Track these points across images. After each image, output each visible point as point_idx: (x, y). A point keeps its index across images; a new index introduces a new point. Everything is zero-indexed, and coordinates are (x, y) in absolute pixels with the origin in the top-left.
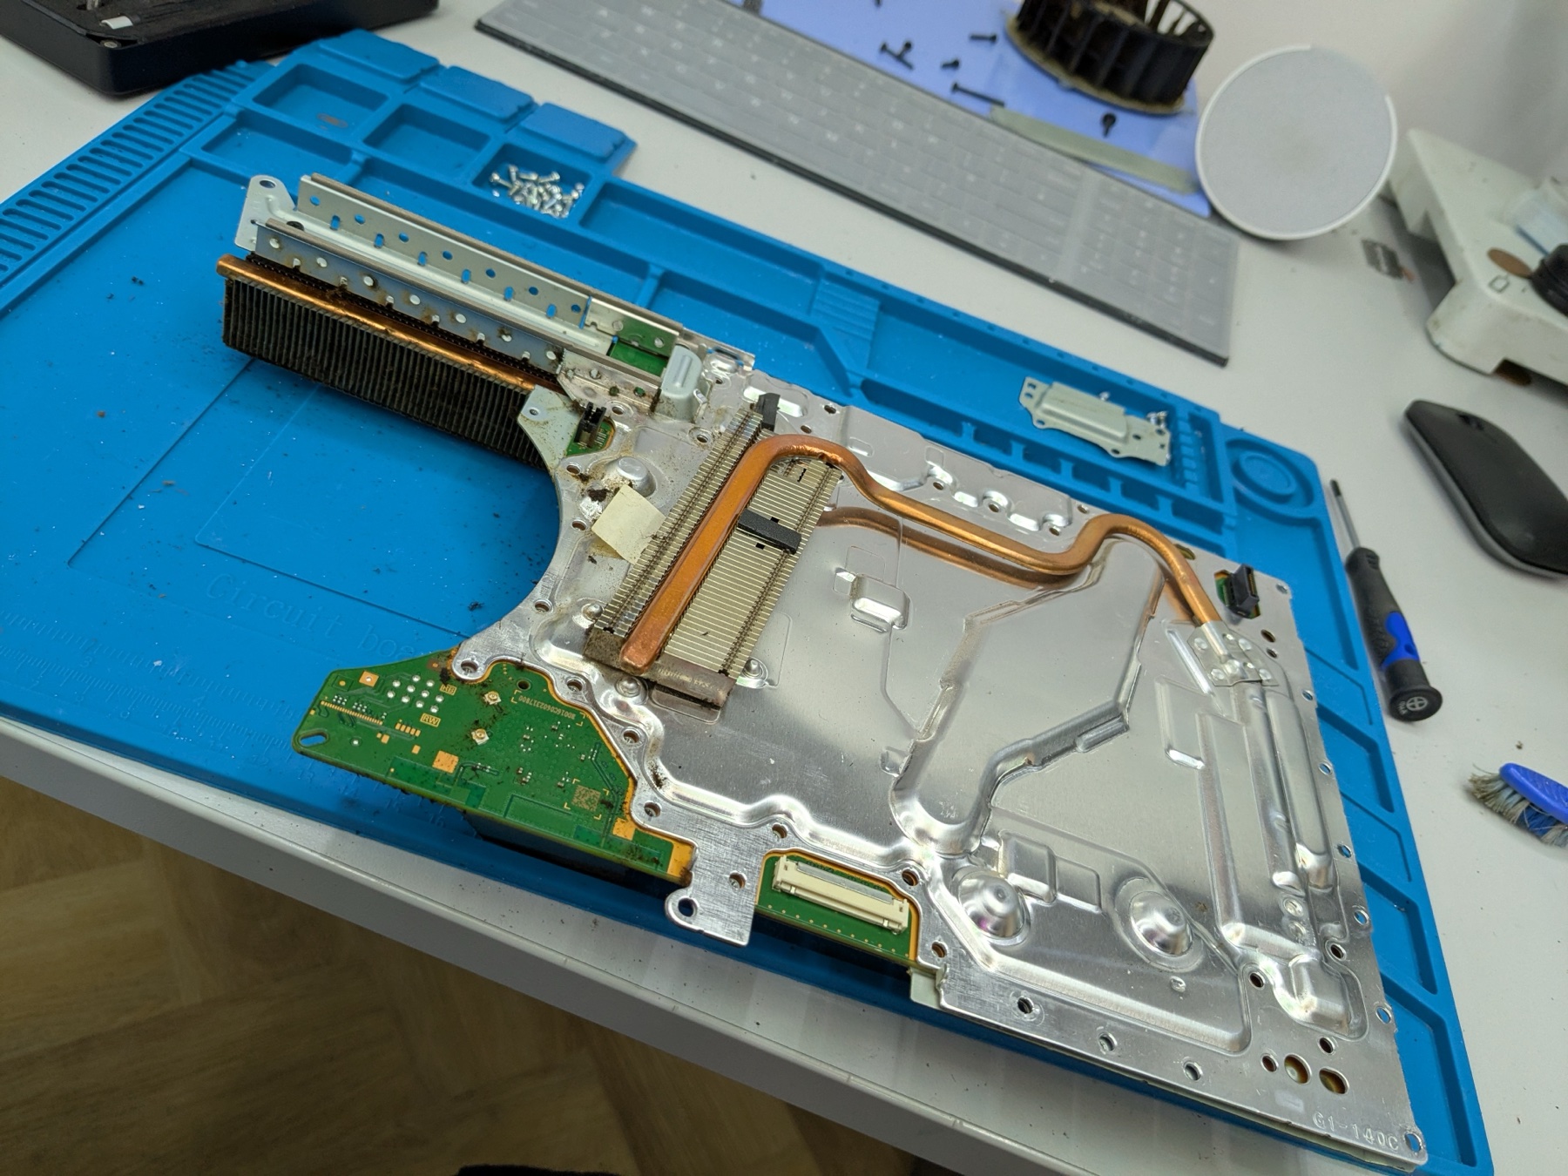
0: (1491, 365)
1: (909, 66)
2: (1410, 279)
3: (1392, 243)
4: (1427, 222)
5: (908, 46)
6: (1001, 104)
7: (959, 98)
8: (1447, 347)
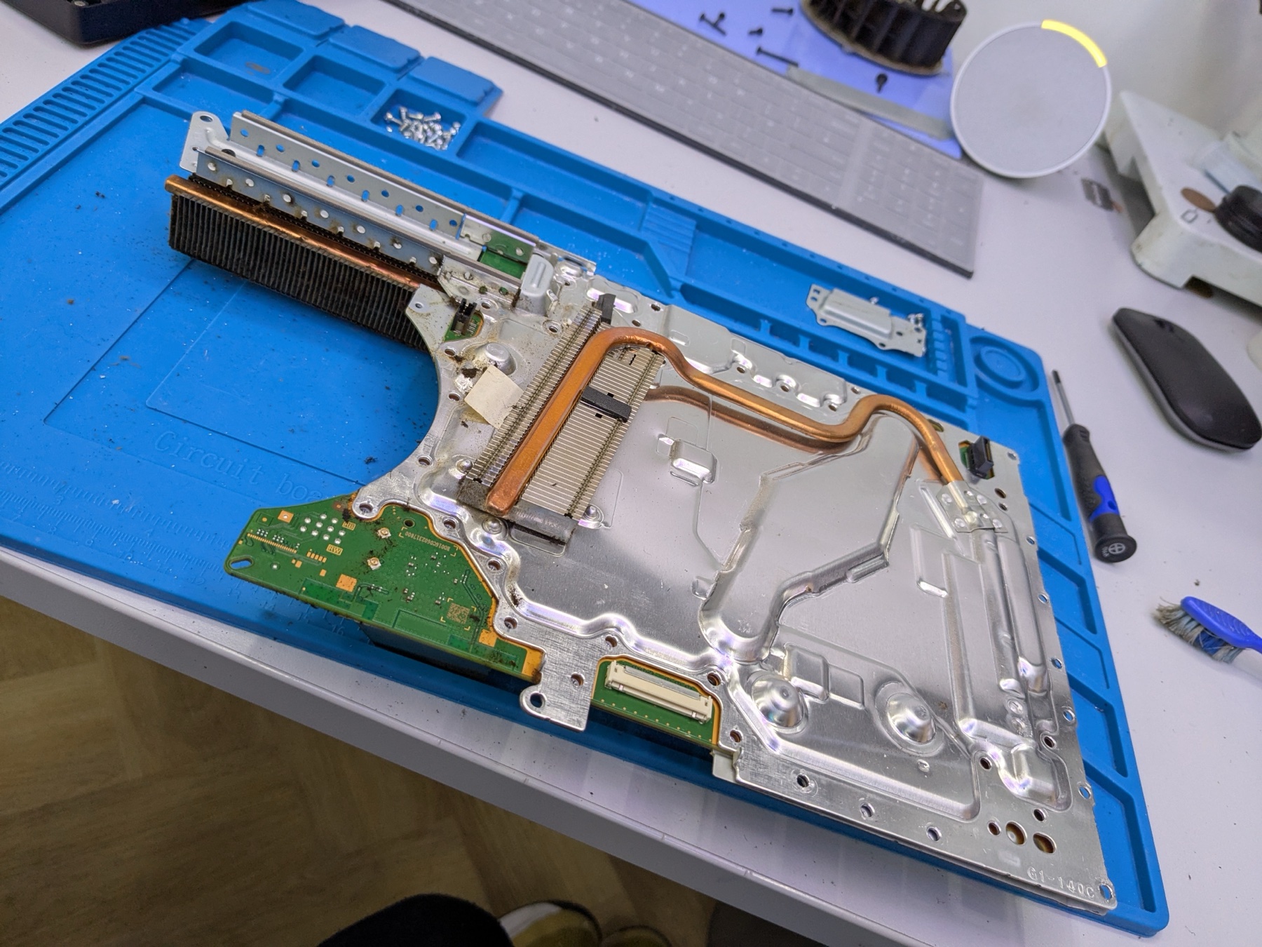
0: (1182, 281)
1: (723, 33)
2: (1119, 211)
3: (1106, 182)
4: (1133, 165)
5: (722, 16)
6: (795, 64)
7: (762, 59)
8: (1147, 266)
